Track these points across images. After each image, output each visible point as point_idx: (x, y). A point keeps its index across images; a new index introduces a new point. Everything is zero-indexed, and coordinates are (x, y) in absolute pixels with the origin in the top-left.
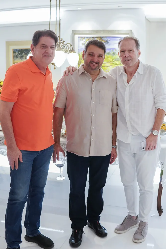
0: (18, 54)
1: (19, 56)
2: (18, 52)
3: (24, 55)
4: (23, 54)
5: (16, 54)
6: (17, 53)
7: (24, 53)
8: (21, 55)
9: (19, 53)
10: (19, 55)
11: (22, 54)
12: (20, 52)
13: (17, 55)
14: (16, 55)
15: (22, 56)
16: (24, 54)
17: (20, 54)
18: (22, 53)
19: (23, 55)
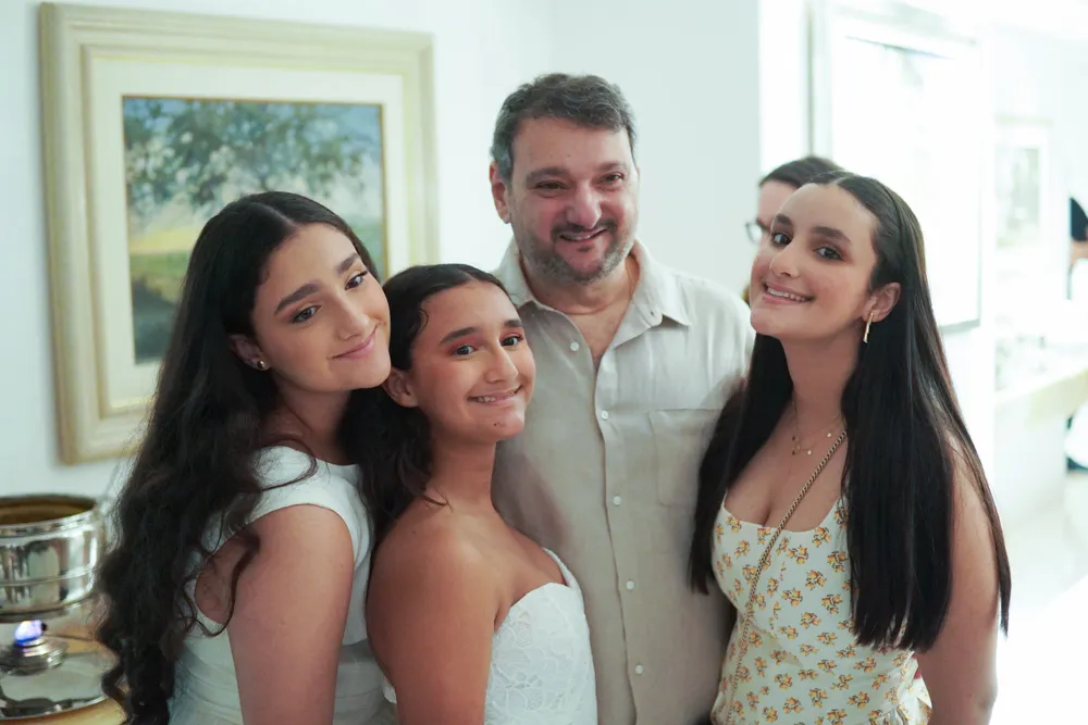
0: (167, 161)
1: (182, 175)
2: (170, 131)
3: (229, 166)
4: (215, 156)
5: (147, 156)
6: (159, 147)
7: (229, 143)
8: (195, 168)
9: (179, 148)
10: (186, 164)
11: (205, 160)
12: (187, 138)
13: (159, 172)
14: (154, 163)
15: (206, 177)
16: (231, 156)
17: (188, 155)
18: (204, 144)
19: (221, 168)
